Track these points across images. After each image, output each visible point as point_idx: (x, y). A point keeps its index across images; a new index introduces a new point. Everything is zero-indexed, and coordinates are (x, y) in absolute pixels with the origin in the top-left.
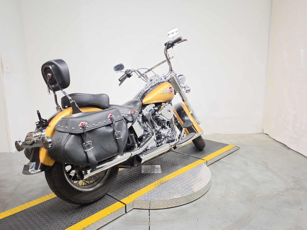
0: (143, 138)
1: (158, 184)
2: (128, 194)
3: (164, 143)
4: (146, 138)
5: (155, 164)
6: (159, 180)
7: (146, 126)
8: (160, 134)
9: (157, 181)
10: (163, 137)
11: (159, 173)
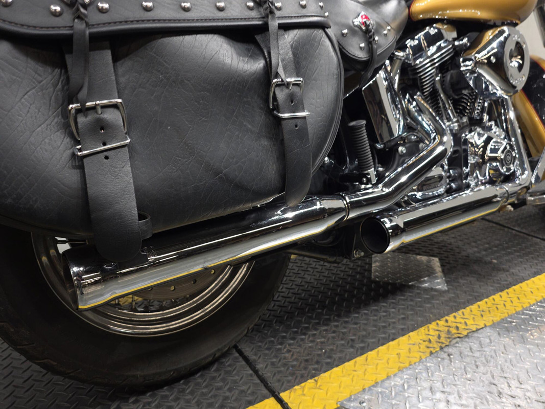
0: (397, 150)
1: (439, 337)
2: (318, 362)
3: (473, 184)
4: (410, 154)
5: (417, 251)
6: (442, 323)
7: (412, 107)
8: (463, 147)
9: (433, 326)
10: (471, 160)
11: (436, 290)
